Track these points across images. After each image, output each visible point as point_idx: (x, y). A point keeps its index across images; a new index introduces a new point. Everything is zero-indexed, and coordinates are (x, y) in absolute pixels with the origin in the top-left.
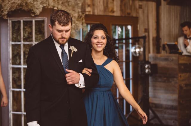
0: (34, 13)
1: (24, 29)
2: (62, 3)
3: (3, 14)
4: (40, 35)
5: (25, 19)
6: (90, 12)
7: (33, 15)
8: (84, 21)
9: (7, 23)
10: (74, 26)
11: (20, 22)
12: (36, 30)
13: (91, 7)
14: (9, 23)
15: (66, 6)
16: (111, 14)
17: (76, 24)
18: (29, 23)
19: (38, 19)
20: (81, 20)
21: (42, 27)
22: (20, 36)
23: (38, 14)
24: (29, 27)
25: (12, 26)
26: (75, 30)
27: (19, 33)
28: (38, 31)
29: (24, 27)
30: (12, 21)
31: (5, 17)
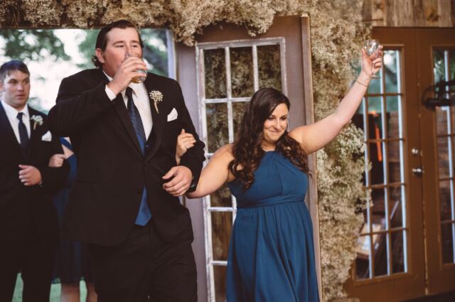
0: (255, 29)
1: (233, 66)
2: (319, 3)
3: (185, 34)
4: (269, 81)
5: (236, 43)
6: (382, 20)
7: (253, 35)
9: (195, 55)
10: (348, 55)
11: (222, 51)
12: (260, 69)
13: (382, 9)
14: (197, 54)
15: (327, 10)
16: (430, 24)
17: (354, 49)
18: (243, 53)
19: (265, 41)
20: (363, 40)
21: (275, 60)
22: (225, 83)
23: (265, 31)
24: (244, 62)
25: (205, 60)
26: (351, 64)
27: (221, 78)
28: (266, 71)
29: (233, 63)
30: (204, 51)
31: (190, 41)
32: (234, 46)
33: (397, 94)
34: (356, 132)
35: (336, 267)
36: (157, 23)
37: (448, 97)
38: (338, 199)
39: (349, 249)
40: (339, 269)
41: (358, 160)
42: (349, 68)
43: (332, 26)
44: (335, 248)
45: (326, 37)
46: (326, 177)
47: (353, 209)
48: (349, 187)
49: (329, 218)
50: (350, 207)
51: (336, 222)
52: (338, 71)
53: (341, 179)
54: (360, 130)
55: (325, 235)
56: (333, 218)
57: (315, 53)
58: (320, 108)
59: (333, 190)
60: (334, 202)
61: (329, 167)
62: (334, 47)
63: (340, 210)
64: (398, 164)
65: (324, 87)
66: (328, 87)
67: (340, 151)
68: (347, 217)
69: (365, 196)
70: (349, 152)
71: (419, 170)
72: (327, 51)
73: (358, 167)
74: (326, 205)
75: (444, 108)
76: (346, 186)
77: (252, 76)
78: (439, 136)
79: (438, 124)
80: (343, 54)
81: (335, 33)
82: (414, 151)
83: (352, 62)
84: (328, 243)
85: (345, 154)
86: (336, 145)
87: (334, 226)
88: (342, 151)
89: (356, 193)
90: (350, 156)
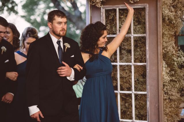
1: (120, 18)
4: (139, 26)
5: (121, 6)
7: (132, 2)
9: (101, 12)
10: (180, 13)
11: (115, 10)
12: (134, 20)
14: (102, 12)
17: (183, 11)
18: (126, 11)
19: (138, 6)
21: (142, 15)
22: (116, 27)
23: (138, 0)
25: (106, 15)
26: (181, 18)
27: (113, 24)
28: (137, 21)
29: (120, 16)
30: (105, 10)
31: (99, 5)
32: (121, 8)
34: (183, 54)
38: (172, 88)
39: (177, 115)
42: (181, 20)
44: (170, 114)
45: (169, 4)
46: (166, 77)
47: (180, 94)
48: (178, 83)
49: (167, 98)
50: (178, 93)
51: (171, 100)
52: (175, 22)
53: (174, 78)
56: (169, 98)
57: (163, 12)
58: (165, 41)
59: (169, 83)
60: (170, 90)
61: (168, 71)
62: (173, 10)
63: (173, 94)
65: (167, 30)
66: (169, 30)
68: (176, 98)
70: (179, 64)
72: (169, 12)
74: (166, 91)
76: (176, 82)
80: (177, 13)
81: (174, 2)
84: (166, 111)
85: (177, 65)
86: (172, 60)
87: (170, 102)
88: (175, 64)
89: (181, 86)
90: (179, 66)
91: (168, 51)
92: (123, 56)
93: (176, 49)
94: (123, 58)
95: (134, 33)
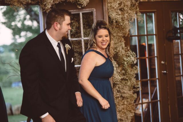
0: (81, 5)
3: (46, 8)
4: (89, 30)
5: (72, 11)
7: (80, 7)
8: (138, 9)
10: (127, 16)
12: (84, 24)
17: (129, 13)
18: (76, 16)
19: (86, 11)
20: (134, 9)
21: (91, 19)
23: (85, 6)
24: (76, 21)
26: (128, 20)
28: (87, 25)
29: (72, 21)
33: (153, 35)
34: (132, 53)
35: (124, 120)
36: (33, 2)
37: (179, 35)
38: (124, 86)
39: (130, 111)
40: (125, 121)
41: (133, 67)
42: (128, 22)
43: (118, 2)
44: (123, 110)
45: (115, 8)
46: (117, 76)
47: (132, 91)
48: (129, 81)
49: (120, 96)
50: (130, 90)
51: (123, 98)
52: (122, 24)
53: (125, 77)
54: (134, 53)
55: (118, 104)
56: (122, 96)
57: (111, 16)
59: (121, 82)
60: (122, 88)
61: (119, 71)
62: (120, 13)
63: (125, 92)
64: (155, 69)
65: (115, 32)
66: (117, 32)
67: (124, 63)
68: (128, 95)
69: (138, 85)
70: (128, 64)
71: (165, 72)
72: (116, 15)
73: (133, 71)
74: (118, 90)
75: (177, 41)
76: (127, 80)
77: (80, 28)
78: (175, 55)
79: (174, 49)
80: (124, 16)
81: (121, 6)
82: (162, 62)
83: (129, 19)
85: (127, 64)
86: (122, 60)
87: (122, 100)
88: (125, 63)
89: (132, 84)
90: (129, 66)
91: (117, 51)
92: (76, 59)
93: (125, 49)
94: (76, 60)
95: (84, 37)
